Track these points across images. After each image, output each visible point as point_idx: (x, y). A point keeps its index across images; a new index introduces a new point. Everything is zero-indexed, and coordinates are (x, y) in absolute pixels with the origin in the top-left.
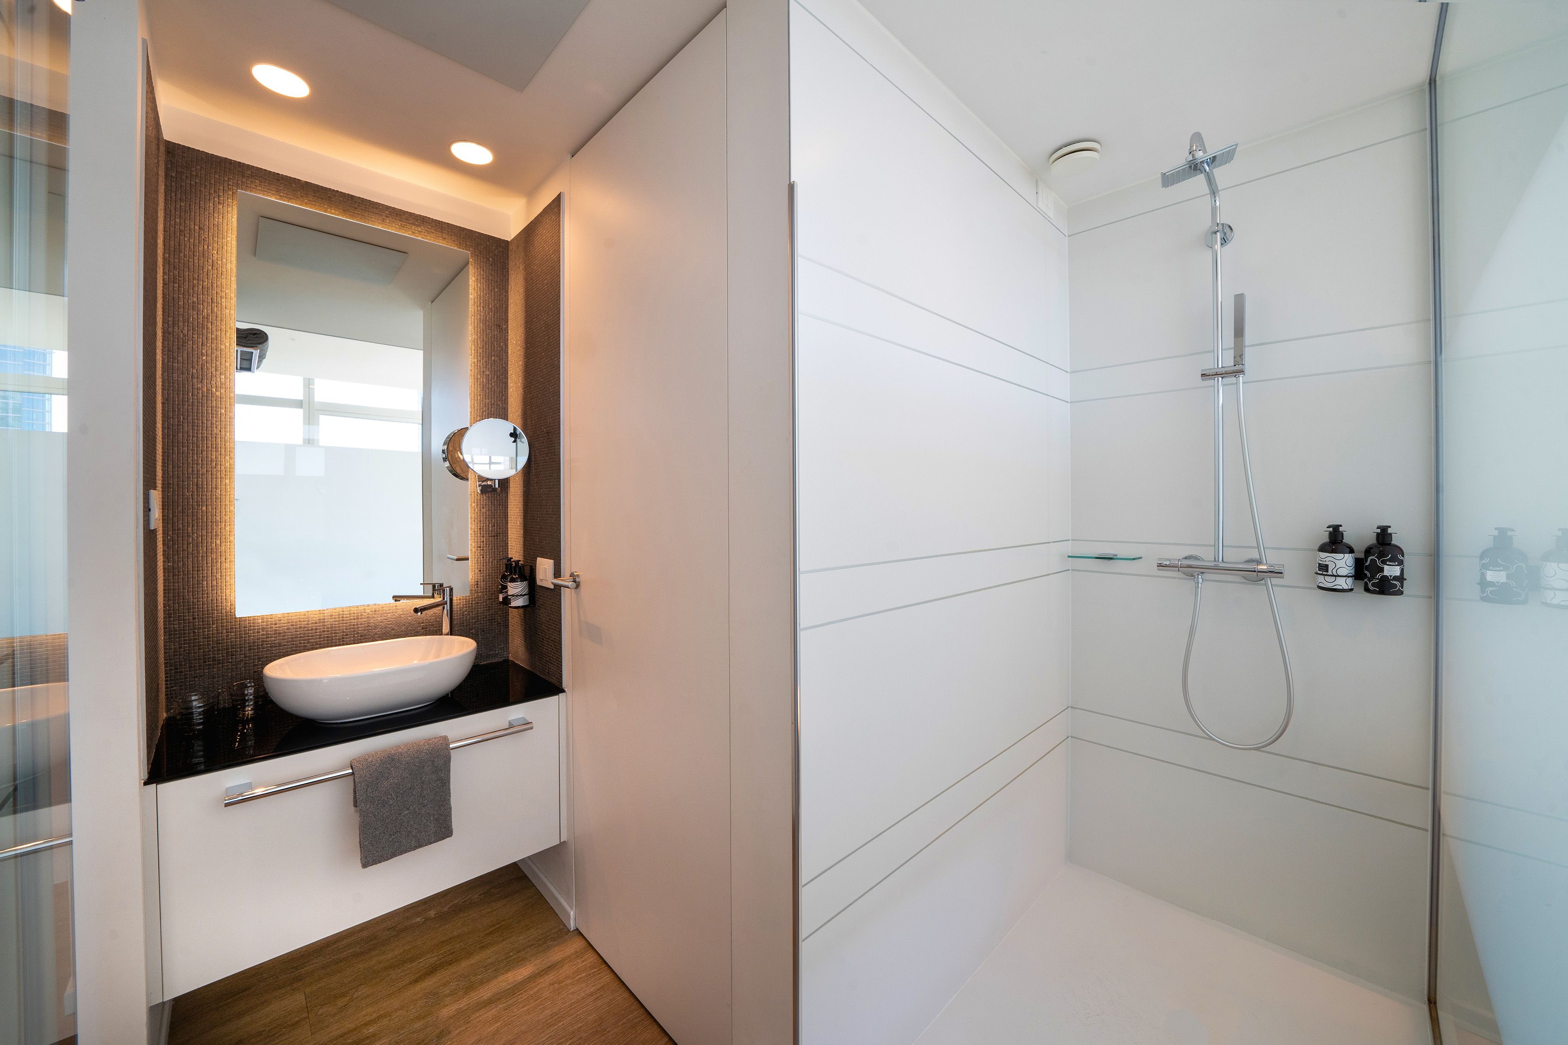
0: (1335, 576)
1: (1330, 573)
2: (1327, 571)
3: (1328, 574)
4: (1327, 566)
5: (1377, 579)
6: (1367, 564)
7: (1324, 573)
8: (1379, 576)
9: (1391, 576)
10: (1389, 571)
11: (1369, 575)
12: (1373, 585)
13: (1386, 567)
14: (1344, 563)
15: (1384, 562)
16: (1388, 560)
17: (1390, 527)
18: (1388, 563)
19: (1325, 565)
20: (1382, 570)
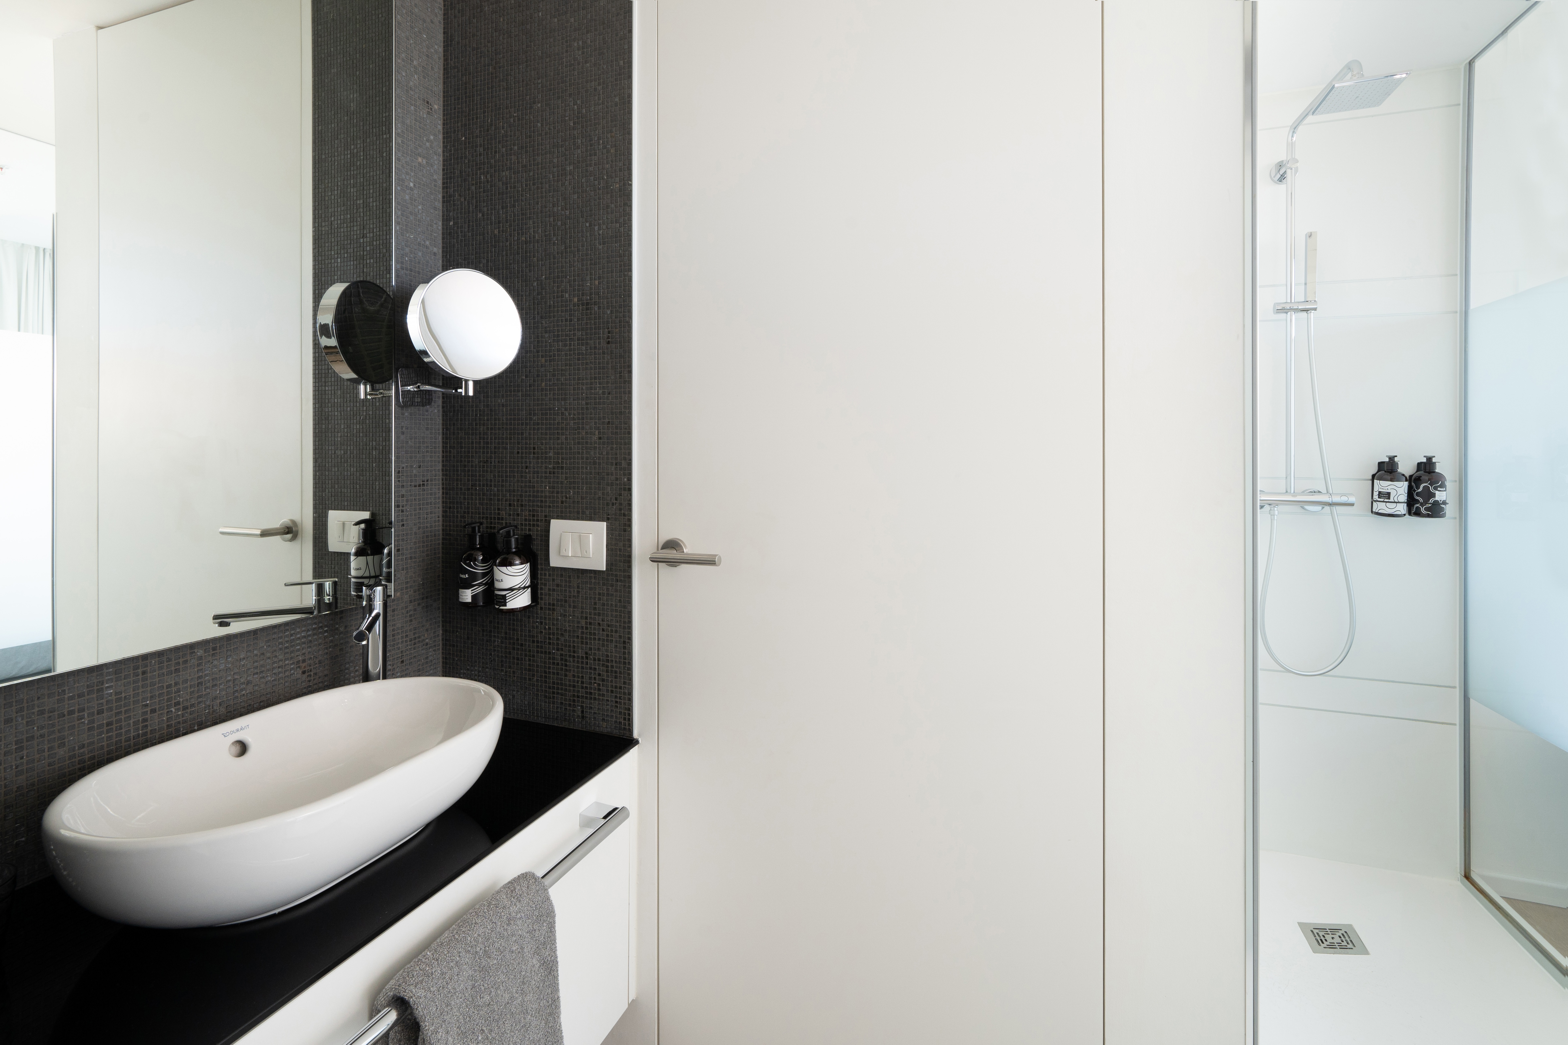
0: (1396, 503)
1: (1392, 500)
2: (1389, 499)
3: (1390, 501)
4: (1389, 494)
5: (1430, 504)
6: (1419, 490)
7: (1386, 500)
8: (1431, 501)
9: (1441, 501)
10: (1440, 496)
11: (1421, 500)
12: (1426, 509)
13: (1437, 492)
14: (1399, 490)
15: (1436, 488)
16: (1438, 486)
17: (1434, 457)
18: (1439, 489)
19: (1387, 492)
20: (1434, 495)
